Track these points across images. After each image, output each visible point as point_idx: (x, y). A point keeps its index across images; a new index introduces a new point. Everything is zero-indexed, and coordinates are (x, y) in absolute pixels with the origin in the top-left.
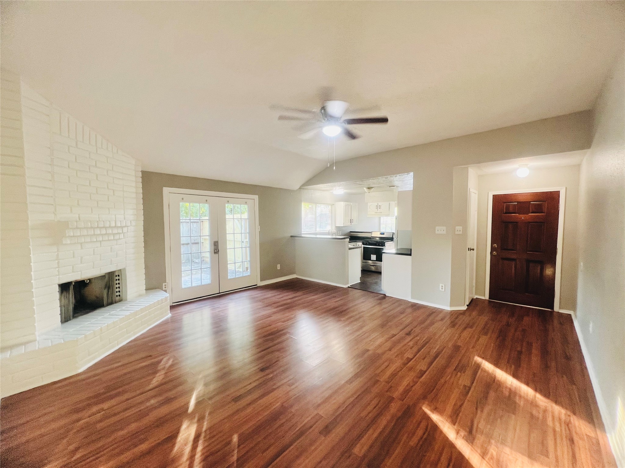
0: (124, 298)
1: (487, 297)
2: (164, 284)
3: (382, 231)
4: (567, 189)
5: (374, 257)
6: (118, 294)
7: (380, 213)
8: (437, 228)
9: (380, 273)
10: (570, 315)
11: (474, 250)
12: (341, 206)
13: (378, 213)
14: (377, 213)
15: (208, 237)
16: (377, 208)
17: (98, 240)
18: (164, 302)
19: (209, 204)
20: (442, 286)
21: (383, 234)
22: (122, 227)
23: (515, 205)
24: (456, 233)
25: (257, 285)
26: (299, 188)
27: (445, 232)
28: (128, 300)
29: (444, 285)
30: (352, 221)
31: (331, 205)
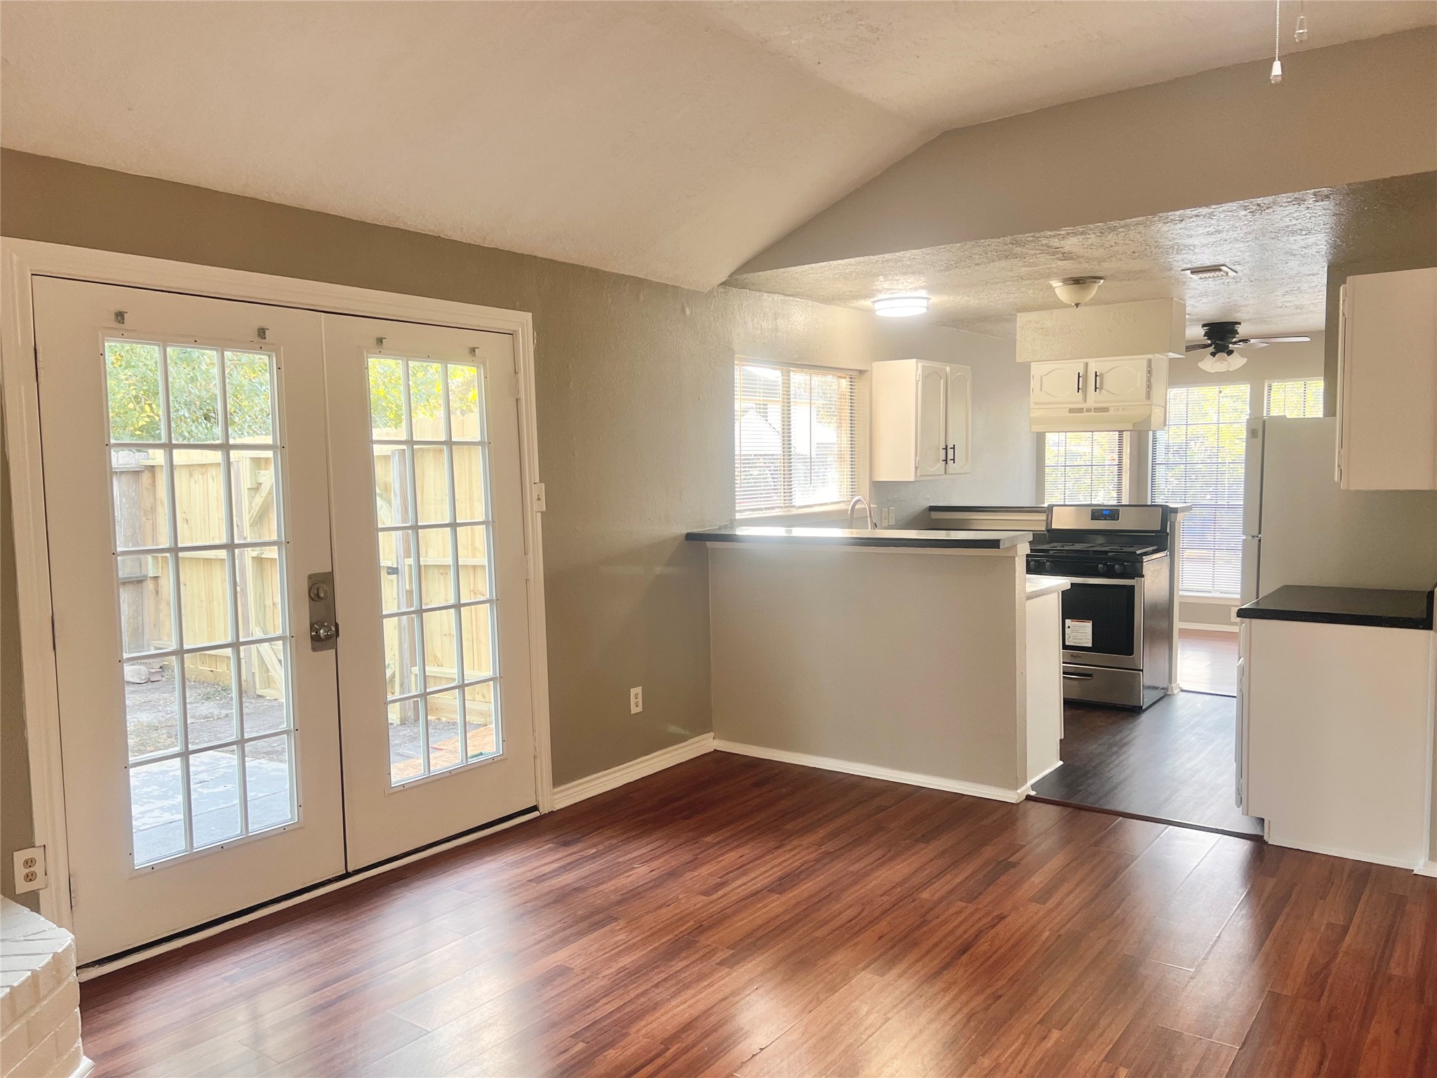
2: (20, 857)
5: (1079, 631)
7: (1097, 410)
12: (904, 380)
13: (1089, 410)
14: (1081, 410)
15: (272, 553)
16: (1082, 389)
18: (50, 992)
19: (278, 355)
21: (1113, 514)
26: (726, 284)
30: (950, 452)
31: (854, 374)
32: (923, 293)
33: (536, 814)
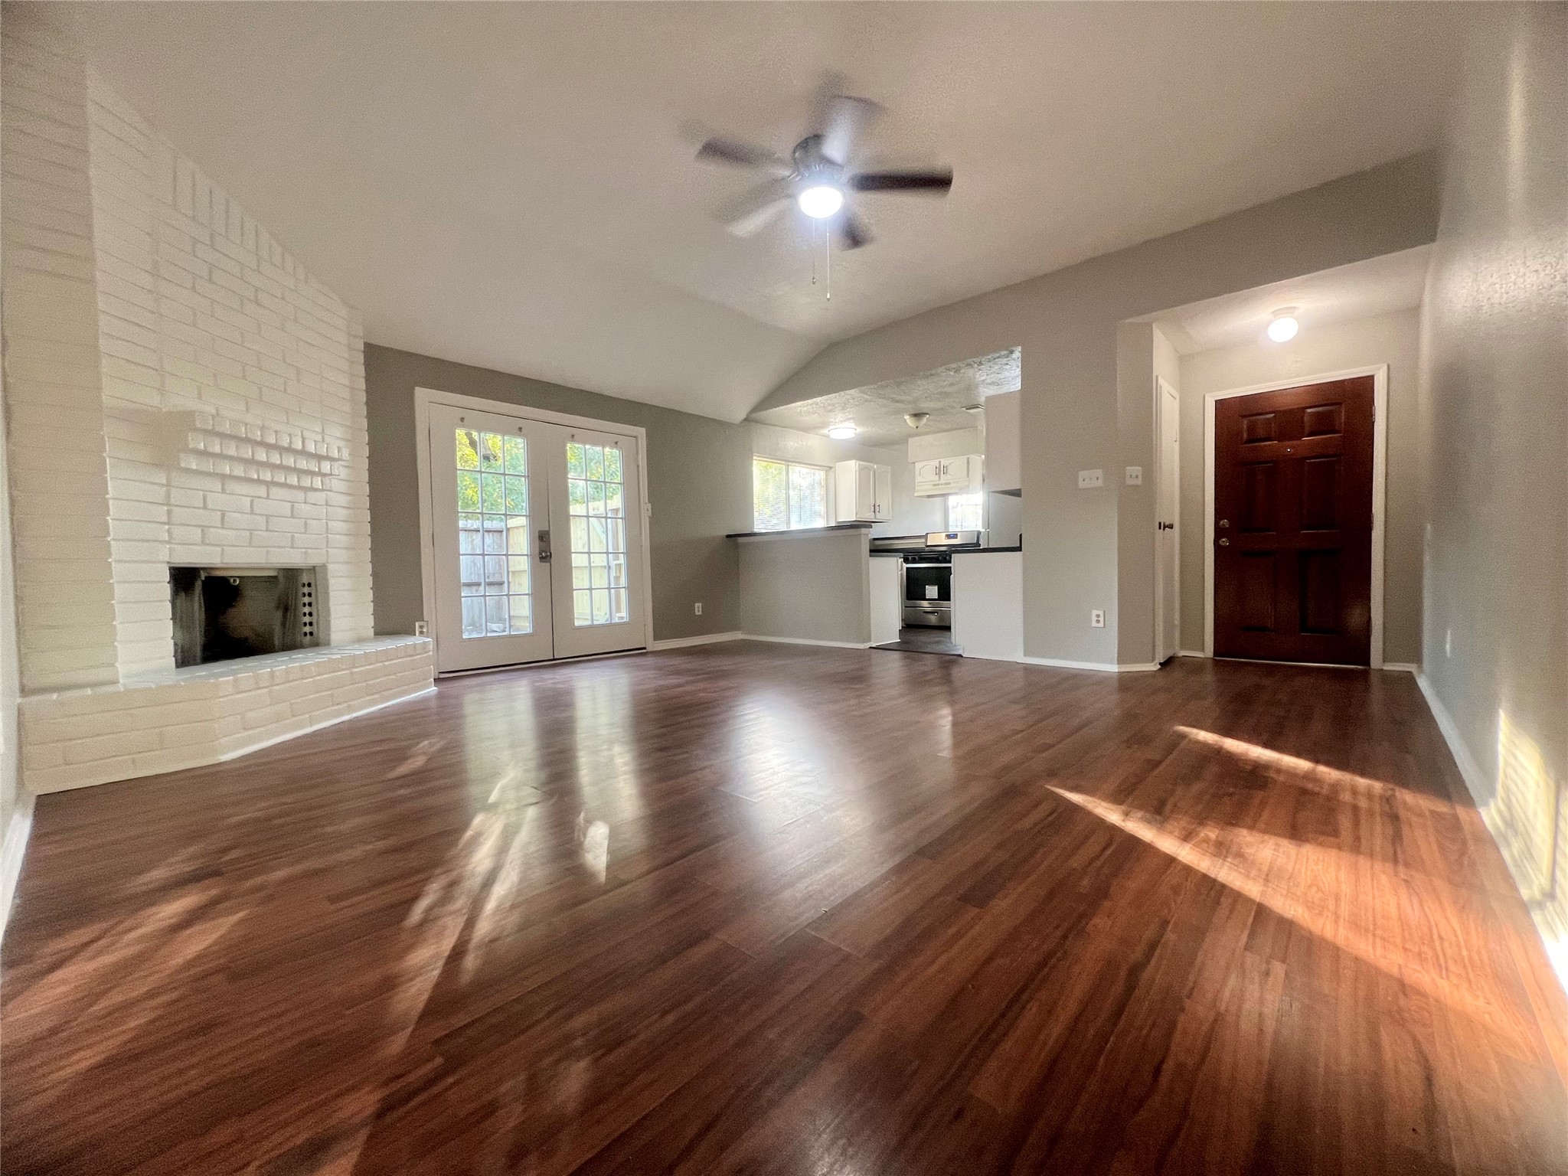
0: (322, 637)
1: (1209, 651)
2: (418, 624)
3: (952, 530)
4: (1391, 369)
5: (932, 591)
6: (307, 629)
7: (946, 484)
8: (1082, 474)
9: (948, 628)
10: (1410, 672)
11: (1172, 528)
12: (849, 471)
13: (942, 484)
14: (938, 485)
15: (524, 520)
16: (938, 474)
17: (261, 478)
18: (421, 654)
19: (527, 438)
20: (1098, 616)
21: (955, 536)
22: (320, 458)
23: (1268, 419)
24: (1129, 482)
25: (644, 648)
26: (746, 420)
27: (1100, 483)
28: (333, 644)
29: (1101, 613)
30: (877, 508)
31: (827, 469)
32: (853, 425)
33: (645, 651)
